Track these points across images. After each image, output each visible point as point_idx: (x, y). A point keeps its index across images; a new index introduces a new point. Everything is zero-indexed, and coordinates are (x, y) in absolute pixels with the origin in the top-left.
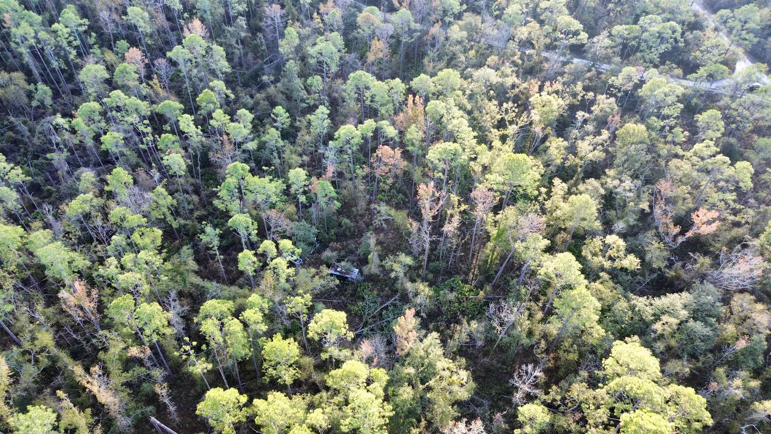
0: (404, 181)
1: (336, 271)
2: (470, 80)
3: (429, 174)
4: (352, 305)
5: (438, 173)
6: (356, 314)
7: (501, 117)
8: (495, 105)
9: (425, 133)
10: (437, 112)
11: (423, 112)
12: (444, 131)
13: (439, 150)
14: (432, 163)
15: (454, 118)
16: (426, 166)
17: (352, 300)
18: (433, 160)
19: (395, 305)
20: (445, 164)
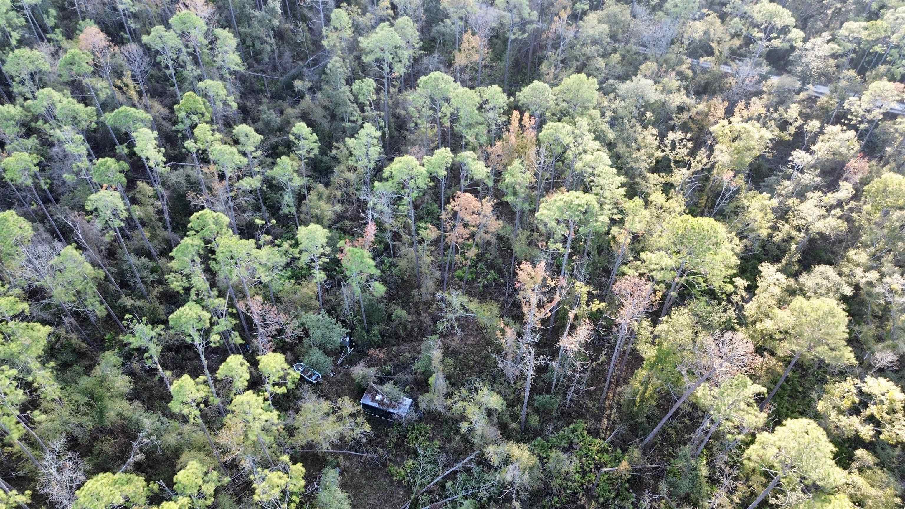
0: (499, 249)
1: (374, 400)
2: (612, 95)
3: (540, 244)
4: (396, 463)
5: (555, 243)
6: (399, 482)
7: (663, 154)
8: (653, 135)
9: (536, 174)
10: (557, 141)
11: (534, 140)
12: (568, 173)
13: (559, 204)
14: (546, 224)
15: (585, 152)
16: (534, 229)
17: (396, 455)
18: (546, 220)
19: (468, 471)
20: (568, 227)
